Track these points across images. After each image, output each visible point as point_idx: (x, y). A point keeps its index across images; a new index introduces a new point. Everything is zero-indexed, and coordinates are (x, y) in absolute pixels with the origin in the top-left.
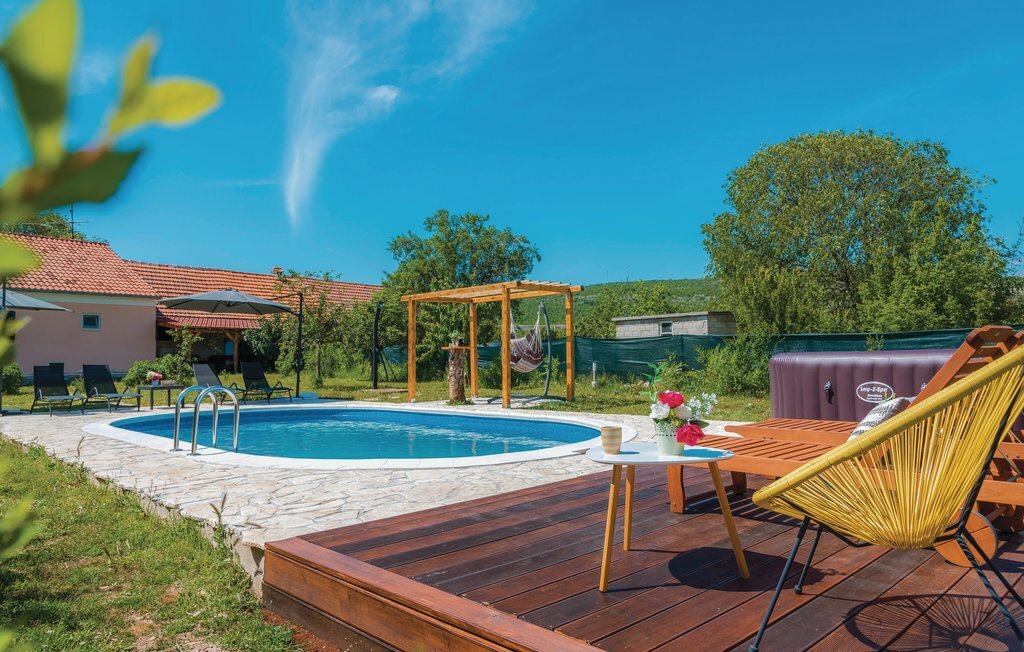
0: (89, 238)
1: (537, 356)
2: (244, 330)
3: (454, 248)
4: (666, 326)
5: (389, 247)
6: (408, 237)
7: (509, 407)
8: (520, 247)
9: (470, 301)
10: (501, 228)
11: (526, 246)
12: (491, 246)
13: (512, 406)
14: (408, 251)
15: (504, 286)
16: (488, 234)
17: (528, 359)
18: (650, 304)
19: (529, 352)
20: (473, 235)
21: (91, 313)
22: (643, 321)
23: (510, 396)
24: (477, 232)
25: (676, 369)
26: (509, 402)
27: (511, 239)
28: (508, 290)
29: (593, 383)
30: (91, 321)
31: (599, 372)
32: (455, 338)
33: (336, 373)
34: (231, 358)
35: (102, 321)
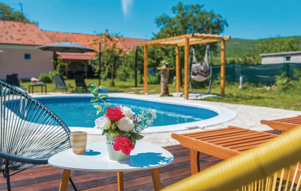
0: (31, 21)
1: (206, 73)
2: (89, 60)
3: (186, 21)
4: (288, 58)
5: (155, 21)
6: (164, 16)
7: (188, 99)
8: (218, 20)
9: (176, 45)
10: (208, 11)
11: (220, 19)
12: (203, 20)
13: (189, 98)
14: (164, 23)
15: (186, 37)
16: (202, 14)
17: (201, 75)
18: (283, 47)
19: (202, 71)
20: (195, 15)
21: (27, 53)
22: (276, 56)
23: (188, 93)
24: (197, 12)
25: (285, 81)
26: (188, 96)
27: (213, 16)
28: (188, 39)
29: (240, 87)
30: (27, 56)
31: (244, 82)
32: (164, 64)
33: (128, 79)
34: (84, 72)
35: (32, 56)
